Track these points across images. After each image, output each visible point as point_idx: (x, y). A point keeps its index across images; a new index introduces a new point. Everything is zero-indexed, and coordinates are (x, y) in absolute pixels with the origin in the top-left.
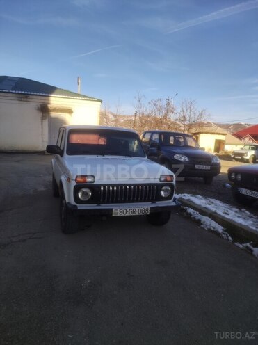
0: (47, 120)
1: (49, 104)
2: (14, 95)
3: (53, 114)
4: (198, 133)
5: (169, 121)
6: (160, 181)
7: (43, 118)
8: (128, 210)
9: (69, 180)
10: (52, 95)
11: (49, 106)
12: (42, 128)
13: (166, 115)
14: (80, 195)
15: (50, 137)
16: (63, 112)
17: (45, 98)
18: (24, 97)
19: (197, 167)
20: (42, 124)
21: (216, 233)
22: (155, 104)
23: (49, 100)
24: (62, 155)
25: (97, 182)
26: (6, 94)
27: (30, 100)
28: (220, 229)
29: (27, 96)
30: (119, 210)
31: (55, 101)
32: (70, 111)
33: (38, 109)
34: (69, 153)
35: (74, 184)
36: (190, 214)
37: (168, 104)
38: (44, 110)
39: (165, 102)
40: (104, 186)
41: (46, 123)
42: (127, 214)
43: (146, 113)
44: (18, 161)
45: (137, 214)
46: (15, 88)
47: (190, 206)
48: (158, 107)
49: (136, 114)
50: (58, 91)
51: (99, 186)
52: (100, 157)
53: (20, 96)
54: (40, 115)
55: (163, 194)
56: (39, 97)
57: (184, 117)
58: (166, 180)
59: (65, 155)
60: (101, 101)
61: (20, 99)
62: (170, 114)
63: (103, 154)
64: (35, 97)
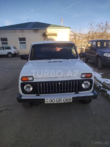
1: (47, 32)
2: (32, 30)
3: (49, 37)
5: (107, 33)
6: (82, 77)
7: (45, 39)
8: (56, 99)
10: (48, 28)
11: (47, 33)
13: (105, 31)
16: (53, 36)
17: (44, 30)
18: (36, 31)
22: (99, 26)
23: (46, 31)
26: (28, 30)
27: (39, 32)
29: (37, 30)
30: (49, 99)
31: (49, 30)
32: (56, 35)
33: (42, 35)
35: (20, 82)
37: (107, 25)
38: (45, 35)
39: (105, 24)
40: (40, 83)
42: (56, 102)
43: (94, 31)
45: (62, 102)
46: (33, 27)
48: (101, 27)
49: (89, 32)
50: (51, 26)
53: (35, 30)
54: (43, 38)
56: (42, 30)
58: (86, 77)
59: (29, 60)
60: (70, 28)
61: (35, 32)
62: (108, 30)
64: (40, 30)
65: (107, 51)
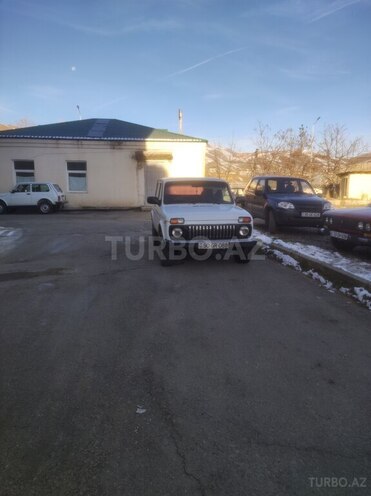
0: (143, 170)
1: (145, 150)
2: (106, 143)
3: (150, 162)
4: (347, 174)
7: (139, 167)
9: (165, 222)
10: (149, 139)
11: (145, 153)
12: (138, 180)
13: (300, 150)
14: (173, 233)
15: (147, 191)
16: (161, 159)
17: (137, 143)
18: (116, 144)
19: (304, 214)
20: (137, 174)
21: (292, 267)
22: (283, 137)
23: (144, 146)
24: (160, 204)
25: (185, 223)
26: (97, 143)
27: (124, 147)
28: (294, 263)
29: (120, 142)
30: (203, 244)
31: (152, 146)
32: (169, 157)
33: (133, 157)
34: (165, 203)
35: (169, 224)
36: (275, 255)
37: (302, 135)
38: (140, 157)
39: (297, 133)
40: (192, 226)
41: (142, 173)
43: (270, 151)
44: (115, 219)
45: (218, 247)
46: (106, 134)
47: (276, 249)
48: (289, 140)
49: (256, 152)
50: (154, 133)
51: (187, 226)
52: (192, 205)
53: (113, 143)
54: (135, 164)
55: (241, 233)
56: (134, 143)
57: (328, 151)
59: (163, 205)
60: (207, 142)
61: (113, 147)
62: (305, 149)
63: (194, 202)
64: (128, 143)
65: (286, 198)
